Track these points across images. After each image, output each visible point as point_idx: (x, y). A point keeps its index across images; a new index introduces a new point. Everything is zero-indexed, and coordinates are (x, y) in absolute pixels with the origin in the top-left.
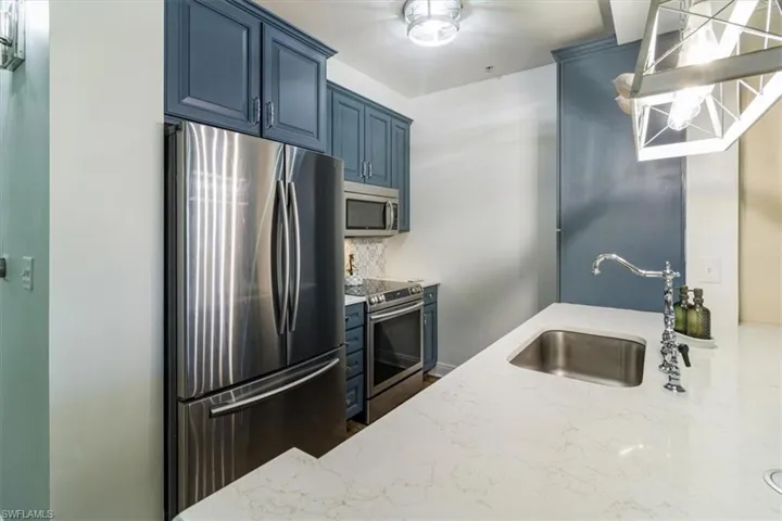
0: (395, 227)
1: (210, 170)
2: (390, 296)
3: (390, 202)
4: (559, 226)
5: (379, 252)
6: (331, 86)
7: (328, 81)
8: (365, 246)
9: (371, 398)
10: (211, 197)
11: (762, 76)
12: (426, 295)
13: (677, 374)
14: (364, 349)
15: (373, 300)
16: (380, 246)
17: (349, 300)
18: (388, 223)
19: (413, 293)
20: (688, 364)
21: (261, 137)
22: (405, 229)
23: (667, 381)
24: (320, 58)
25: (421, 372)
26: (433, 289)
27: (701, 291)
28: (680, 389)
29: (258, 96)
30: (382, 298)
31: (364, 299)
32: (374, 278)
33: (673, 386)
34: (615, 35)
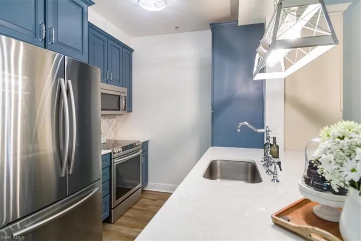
0: (125, 109)
1: (10, 71)
2: (124, 148)
3: (122, 95)
4: (213, 109)
5: (114, 123)
6: (91, 26)
7: (89, 22)
8: (106, 120)
9: (114, 208)
10: (10, 88)
11: (310, 48)
12: (143, 147)
13: (277, 175)
14: (110, 180)
15: (115, 151)
16: (115, 120)
17: (104, 152)
18: (121, 107)
19: (136, 146)
20: (281, 170)
21: (45, 48)
22: (130, 111)
23: (273, 178)
24: (84, 5)
25: (141, 189)
26: (146, 144)
27: (275, 138)
28: (278, 181)
29: (43, 21)
30: (120, 149)
31: (110, 151)
32: (111, 138)
33: (275, 180)
34: (237, 21)
